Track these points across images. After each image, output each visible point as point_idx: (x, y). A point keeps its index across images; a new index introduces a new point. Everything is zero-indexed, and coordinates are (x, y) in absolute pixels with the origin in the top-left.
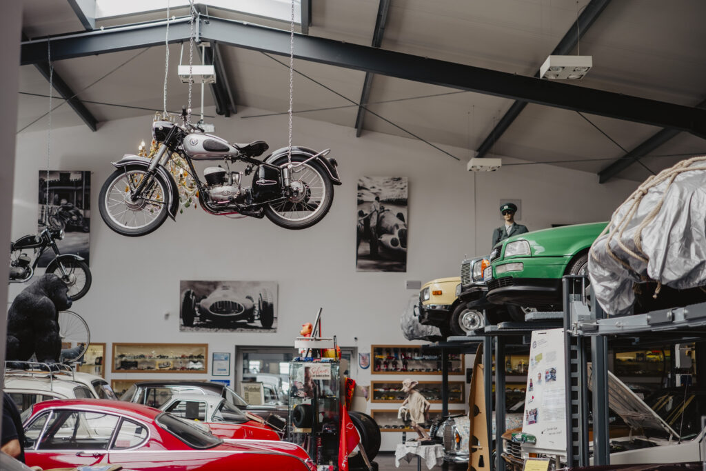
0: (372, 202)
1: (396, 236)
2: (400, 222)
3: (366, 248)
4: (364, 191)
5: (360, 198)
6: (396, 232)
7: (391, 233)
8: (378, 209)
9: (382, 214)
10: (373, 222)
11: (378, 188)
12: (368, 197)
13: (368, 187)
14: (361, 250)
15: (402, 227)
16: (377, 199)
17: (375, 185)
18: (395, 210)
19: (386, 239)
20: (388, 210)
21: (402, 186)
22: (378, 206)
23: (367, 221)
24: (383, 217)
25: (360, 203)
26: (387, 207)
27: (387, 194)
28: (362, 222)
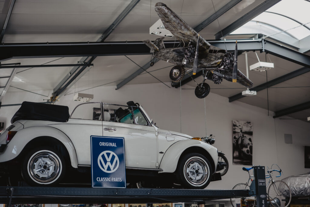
0: (239, 132)
1: (248, 149)
2: (250, 143)
3: (236, 154)
4: (236, 127)
5: (235, 130)
6: (249, 147)
7: (247, 147)
8: (241, 136)
9: (243, 138)
10: (240, 142)
11: (241, 126)
12: (238, 130)
13: (238, 125)
14: (235, 155)
15: (251, 145)
16: (241, 131)
17: (241, 125)
18: (248, 137)
19: (245, 150)
20: (245, 137)
21: (251, 126)
22: (241, 134)
23: (237, 141)
24: (243, 140)
25: (234, 132)
26: (245, 135)
27: (245, 129)
28: (235, 141)
